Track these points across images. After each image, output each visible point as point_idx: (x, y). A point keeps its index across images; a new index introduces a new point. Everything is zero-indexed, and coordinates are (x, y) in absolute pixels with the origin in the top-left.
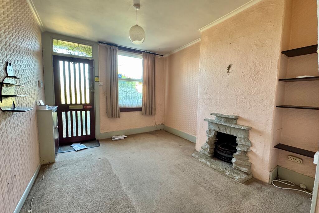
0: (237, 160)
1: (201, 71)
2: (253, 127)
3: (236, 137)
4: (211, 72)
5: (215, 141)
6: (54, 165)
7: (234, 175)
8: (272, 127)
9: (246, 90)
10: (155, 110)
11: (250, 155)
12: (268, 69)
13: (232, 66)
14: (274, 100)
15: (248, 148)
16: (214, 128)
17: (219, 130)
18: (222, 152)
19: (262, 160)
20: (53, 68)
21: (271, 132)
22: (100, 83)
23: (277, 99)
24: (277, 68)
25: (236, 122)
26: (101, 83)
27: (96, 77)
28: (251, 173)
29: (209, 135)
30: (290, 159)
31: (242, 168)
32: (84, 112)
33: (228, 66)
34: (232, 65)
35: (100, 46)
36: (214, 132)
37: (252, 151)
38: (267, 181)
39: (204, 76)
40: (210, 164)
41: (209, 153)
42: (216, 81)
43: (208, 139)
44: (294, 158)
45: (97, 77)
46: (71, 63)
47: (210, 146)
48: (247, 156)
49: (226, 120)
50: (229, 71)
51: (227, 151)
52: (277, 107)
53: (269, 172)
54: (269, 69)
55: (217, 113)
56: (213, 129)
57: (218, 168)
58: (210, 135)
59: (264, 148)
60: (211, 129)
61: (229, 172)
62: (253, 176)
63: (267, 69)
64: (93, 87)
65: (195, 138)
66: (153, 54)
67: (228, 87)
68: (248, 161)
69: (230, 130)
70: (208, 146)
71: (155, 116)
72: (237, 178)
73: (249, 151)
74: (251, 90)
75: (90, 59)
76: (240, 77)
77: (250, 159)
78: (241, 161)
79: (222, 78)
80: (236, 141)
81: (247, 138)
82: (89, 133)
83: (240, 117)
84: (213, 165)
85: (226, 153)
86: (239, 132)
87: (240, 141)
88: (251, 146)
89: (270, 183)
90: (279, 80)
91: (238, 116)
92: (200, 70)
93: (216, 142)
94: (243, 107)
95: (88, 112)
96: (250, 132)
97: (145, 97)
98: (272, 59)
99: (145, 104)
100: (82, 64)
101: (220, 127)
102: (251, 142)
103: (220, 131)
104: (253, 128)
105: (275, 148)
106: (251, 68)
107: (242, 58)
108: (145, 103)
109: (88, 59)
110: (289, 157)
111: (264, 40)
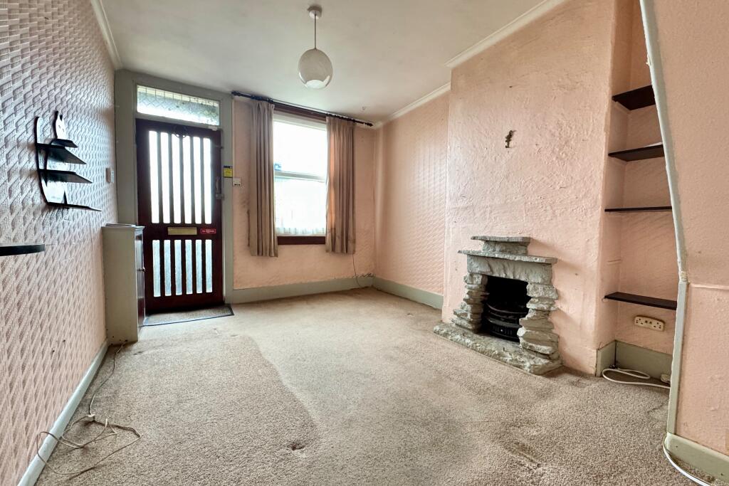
0: (529, 331)
1: (453, 150)
2: (560, 258)
3: (527, 283)
4: (471, 150)
5: (482, 297)
6: (135, 347)
7: (522, 360)
8: (599, 254)
9: (544, 182)
10: (354, 242)
11: (555, 319)
12: (587, 134)
13: (515, 133)
14: (600, 197)
15: (551, 303)
16: (479, 268)
17: (492, 271)
18: (499, 319)
19: (580, 326)
20: (135, 145)
21: (596, 264)
22: (234, 179)
23: (605, 195)
24: (606, 130)
25: (526, 249)
26: (237, 181)
27: (226, 167)
28: (559, 357)
29: (470, 286)
30: (639, 324)
31: (539, 346)
32: (199, 242)
33: (507, 134)
34: (515, 131)
35: (235, 101)
36: (481, 277)
37: (558, 309)
38: (593, 371)
39: (458, 159)
40: (472, 343)
41: (470, 322)
42: (482, 168)
43: (468, 294)
44: (647, 319)
45: (229, 167)
46: (173, 135)
47: (472, 308)
48: (550, 323)
49: (504, 248)
50: (508, 144)
51: (508, 315)
52: (606, 210)
53: (595, 351)
54: (590, 133)
55: (485, 235)
56: (478, 270)
57: (489, 348)
58: (472, 284)
59: (584, 300)
60: (474, 271)
61: (511, 355)
62: (562, 364)
63: (585, 133)
64: (220, 189)
65: (442, 298)
66: (349, 120)
67: (507, 178)
68: (551, 332)
69: (514, 269)
70: (469, 307)
71: (355, 256)
72: (528, 364)
73: (552, 309)
74: (554, 180)
75: (215, 129)
76: (530, 155)
77: (555, 327)
78: (537, 333)
79: (495, 159)
80: (526, 291)
81: (549, 283)
82: (209, 290)
83: (533, 240)
84: (478, 345)
85: (506, 320)
86: (531, 271)
87: (535, 289)
88: (557, 299)
89: (599, 373)
90: (611, 155)
91: (530, 238)
92: (449, 147)
93: (486, 299)
94: (540, 218)
95: (209, 243)
96: (554, 267)
97: (331, 213)
98: (594, 113)
99: (331, 229)
100: (197, 140)
101: (493, 265)
102: (557, 291)
103: (493, 273)
104: (560, 260)
105: (607, 300)
106: (553, 135)
107: (535, 116)
108: (333, 227)
109: (210, 127)
110: (637, 318)
111: (577, 76)
